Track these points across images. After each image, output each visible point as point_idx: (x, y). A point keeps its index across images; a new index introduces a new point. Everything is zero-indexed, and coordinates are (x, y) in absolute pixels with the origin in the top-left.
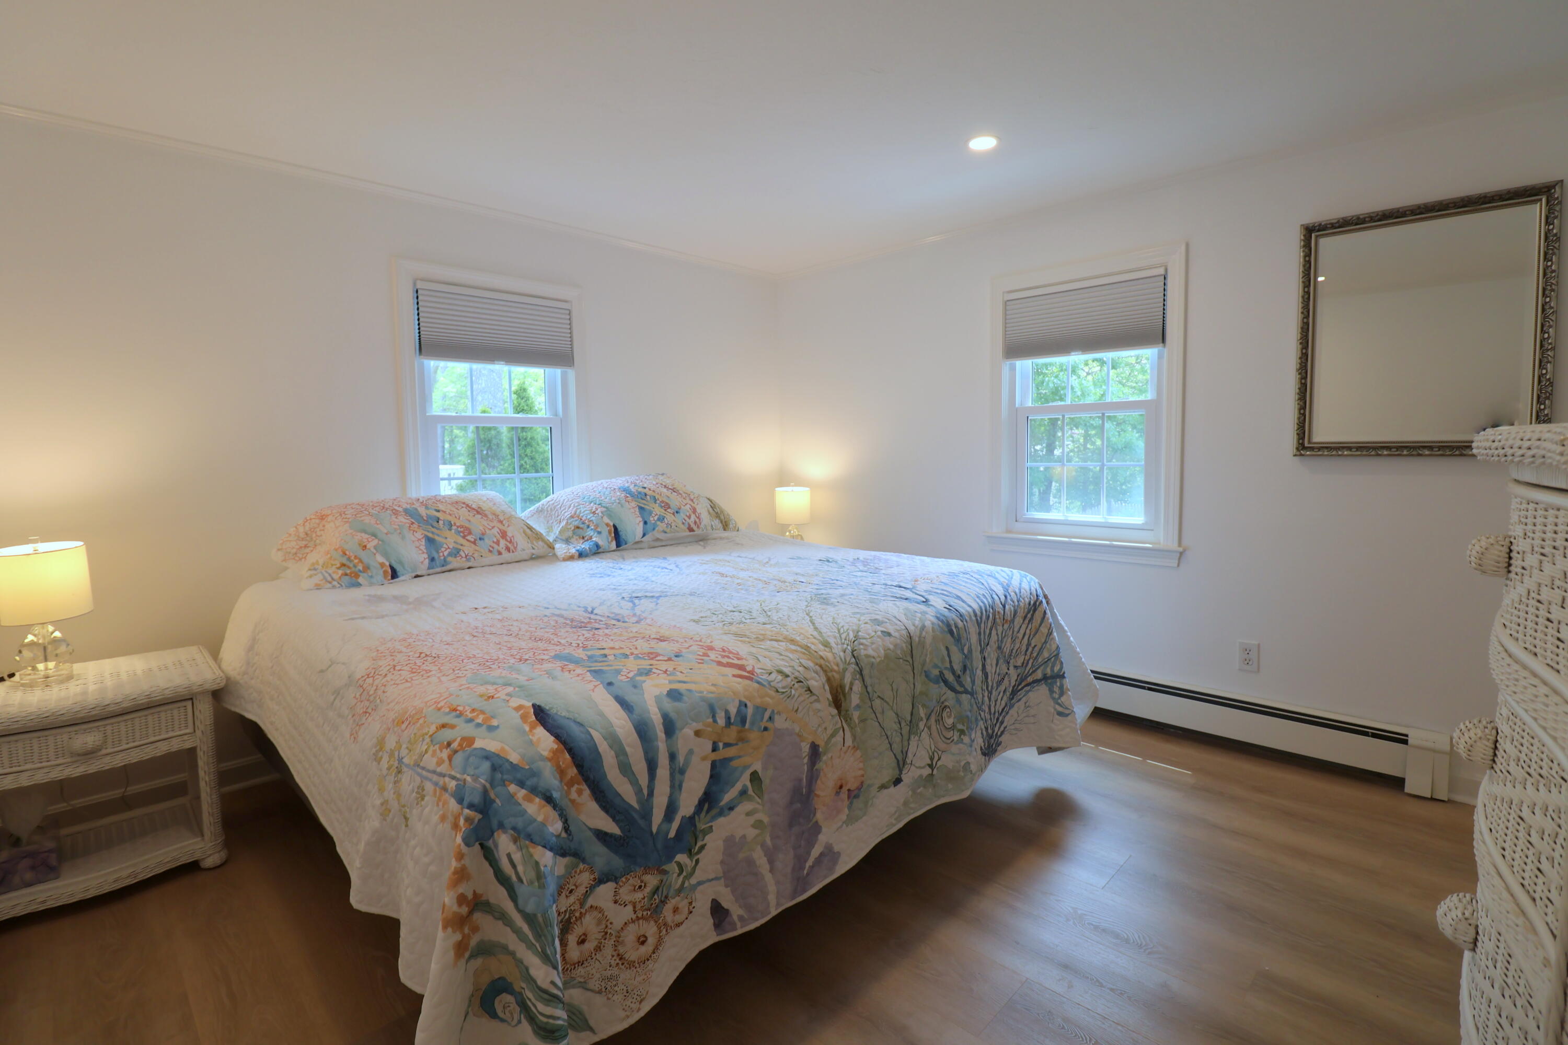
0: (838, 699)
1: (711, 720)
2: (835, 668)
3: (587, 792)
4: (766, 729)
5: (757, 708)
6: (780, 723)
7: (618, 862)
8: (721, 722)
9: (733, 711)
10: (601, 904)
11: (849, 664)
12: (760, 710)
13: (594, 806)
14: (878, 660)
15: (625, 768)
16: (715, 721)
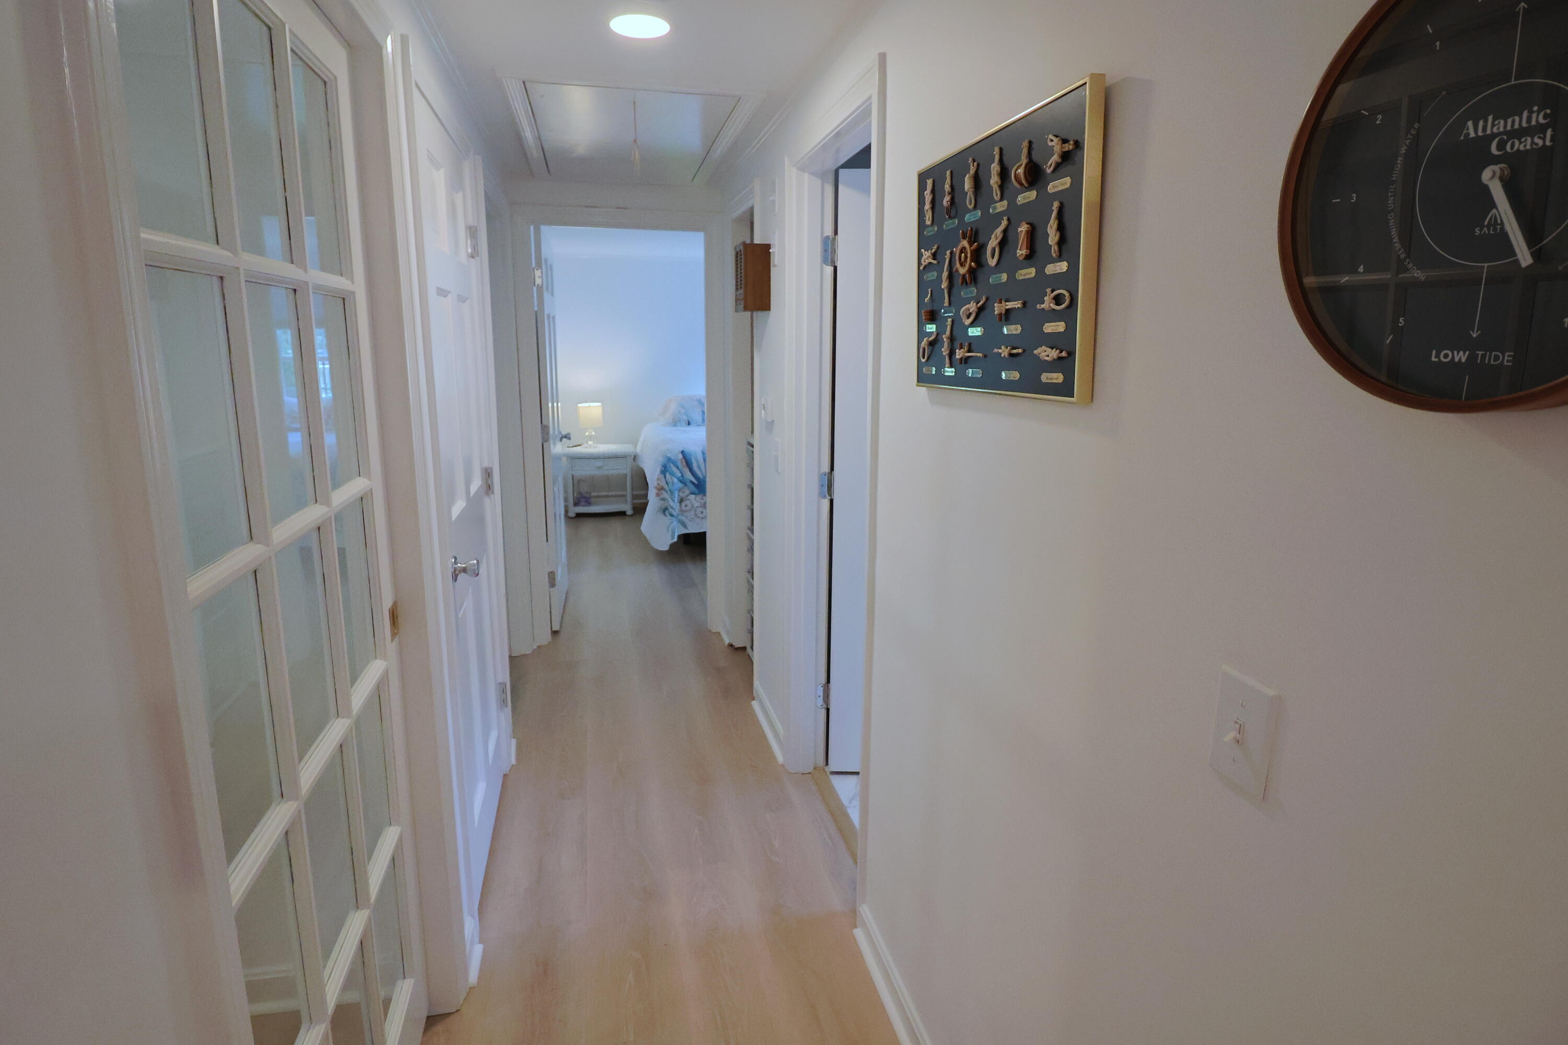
3: (688, 470)
7: (696, 490)
10: (691, 499)
13: (690, 474)
15: (699, 467)
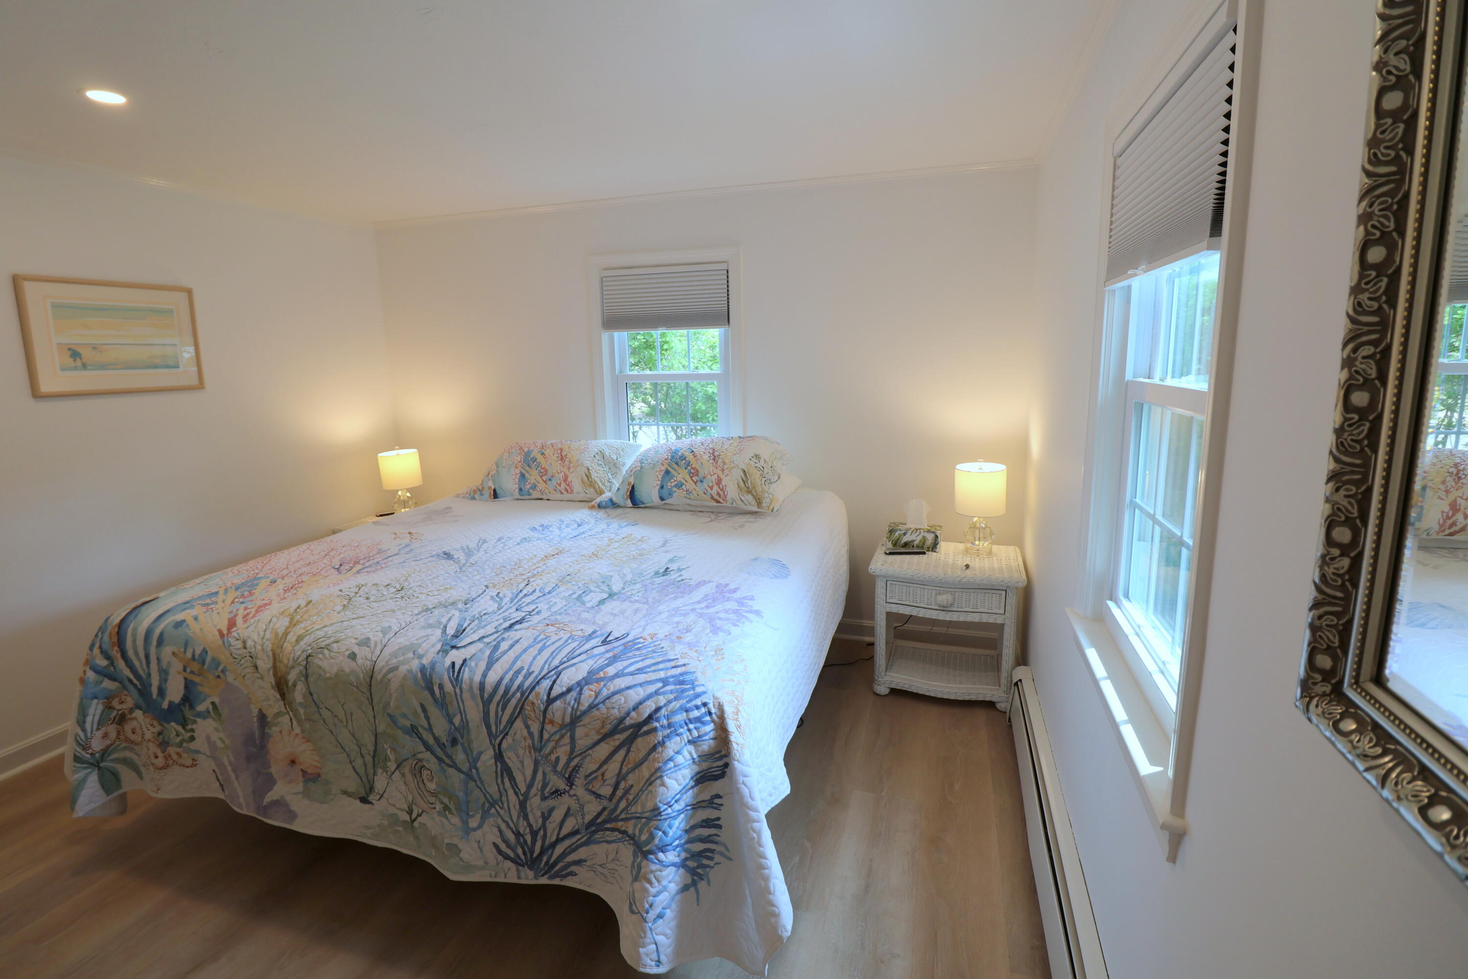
0: (282, 687)
1: (183, 650)
2: (285, 661)
4: (218, 677)
5: (214, 659)
6: (230, 678)
8: (189, 655)
9: (198, 652)
11: (299, 664)
12: (216, 663)
14: (328, 675)
16: (185, 652)
